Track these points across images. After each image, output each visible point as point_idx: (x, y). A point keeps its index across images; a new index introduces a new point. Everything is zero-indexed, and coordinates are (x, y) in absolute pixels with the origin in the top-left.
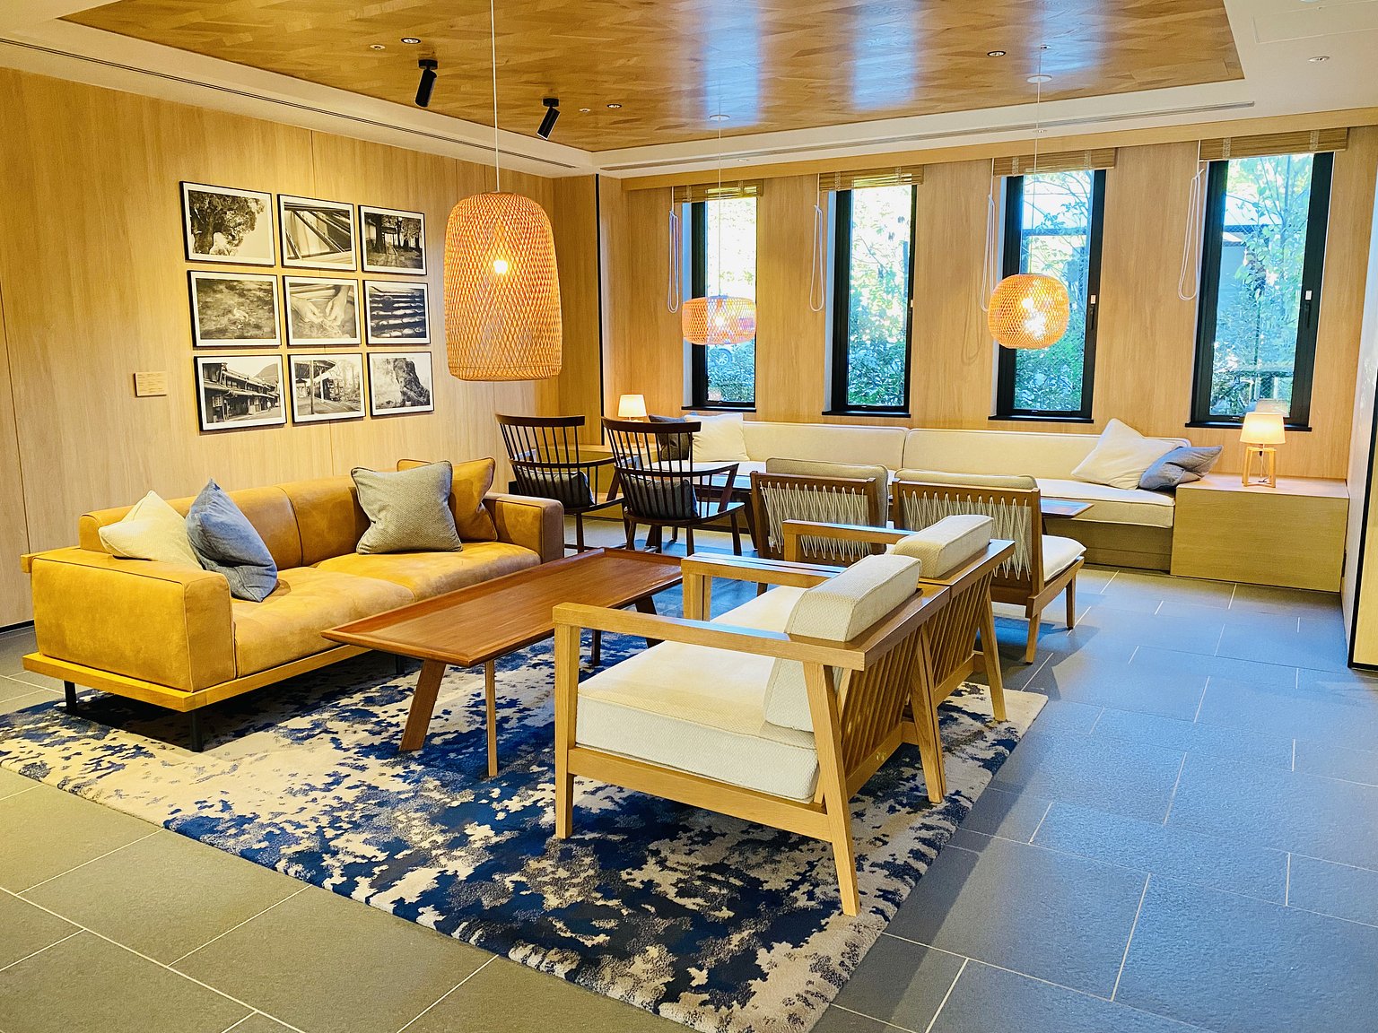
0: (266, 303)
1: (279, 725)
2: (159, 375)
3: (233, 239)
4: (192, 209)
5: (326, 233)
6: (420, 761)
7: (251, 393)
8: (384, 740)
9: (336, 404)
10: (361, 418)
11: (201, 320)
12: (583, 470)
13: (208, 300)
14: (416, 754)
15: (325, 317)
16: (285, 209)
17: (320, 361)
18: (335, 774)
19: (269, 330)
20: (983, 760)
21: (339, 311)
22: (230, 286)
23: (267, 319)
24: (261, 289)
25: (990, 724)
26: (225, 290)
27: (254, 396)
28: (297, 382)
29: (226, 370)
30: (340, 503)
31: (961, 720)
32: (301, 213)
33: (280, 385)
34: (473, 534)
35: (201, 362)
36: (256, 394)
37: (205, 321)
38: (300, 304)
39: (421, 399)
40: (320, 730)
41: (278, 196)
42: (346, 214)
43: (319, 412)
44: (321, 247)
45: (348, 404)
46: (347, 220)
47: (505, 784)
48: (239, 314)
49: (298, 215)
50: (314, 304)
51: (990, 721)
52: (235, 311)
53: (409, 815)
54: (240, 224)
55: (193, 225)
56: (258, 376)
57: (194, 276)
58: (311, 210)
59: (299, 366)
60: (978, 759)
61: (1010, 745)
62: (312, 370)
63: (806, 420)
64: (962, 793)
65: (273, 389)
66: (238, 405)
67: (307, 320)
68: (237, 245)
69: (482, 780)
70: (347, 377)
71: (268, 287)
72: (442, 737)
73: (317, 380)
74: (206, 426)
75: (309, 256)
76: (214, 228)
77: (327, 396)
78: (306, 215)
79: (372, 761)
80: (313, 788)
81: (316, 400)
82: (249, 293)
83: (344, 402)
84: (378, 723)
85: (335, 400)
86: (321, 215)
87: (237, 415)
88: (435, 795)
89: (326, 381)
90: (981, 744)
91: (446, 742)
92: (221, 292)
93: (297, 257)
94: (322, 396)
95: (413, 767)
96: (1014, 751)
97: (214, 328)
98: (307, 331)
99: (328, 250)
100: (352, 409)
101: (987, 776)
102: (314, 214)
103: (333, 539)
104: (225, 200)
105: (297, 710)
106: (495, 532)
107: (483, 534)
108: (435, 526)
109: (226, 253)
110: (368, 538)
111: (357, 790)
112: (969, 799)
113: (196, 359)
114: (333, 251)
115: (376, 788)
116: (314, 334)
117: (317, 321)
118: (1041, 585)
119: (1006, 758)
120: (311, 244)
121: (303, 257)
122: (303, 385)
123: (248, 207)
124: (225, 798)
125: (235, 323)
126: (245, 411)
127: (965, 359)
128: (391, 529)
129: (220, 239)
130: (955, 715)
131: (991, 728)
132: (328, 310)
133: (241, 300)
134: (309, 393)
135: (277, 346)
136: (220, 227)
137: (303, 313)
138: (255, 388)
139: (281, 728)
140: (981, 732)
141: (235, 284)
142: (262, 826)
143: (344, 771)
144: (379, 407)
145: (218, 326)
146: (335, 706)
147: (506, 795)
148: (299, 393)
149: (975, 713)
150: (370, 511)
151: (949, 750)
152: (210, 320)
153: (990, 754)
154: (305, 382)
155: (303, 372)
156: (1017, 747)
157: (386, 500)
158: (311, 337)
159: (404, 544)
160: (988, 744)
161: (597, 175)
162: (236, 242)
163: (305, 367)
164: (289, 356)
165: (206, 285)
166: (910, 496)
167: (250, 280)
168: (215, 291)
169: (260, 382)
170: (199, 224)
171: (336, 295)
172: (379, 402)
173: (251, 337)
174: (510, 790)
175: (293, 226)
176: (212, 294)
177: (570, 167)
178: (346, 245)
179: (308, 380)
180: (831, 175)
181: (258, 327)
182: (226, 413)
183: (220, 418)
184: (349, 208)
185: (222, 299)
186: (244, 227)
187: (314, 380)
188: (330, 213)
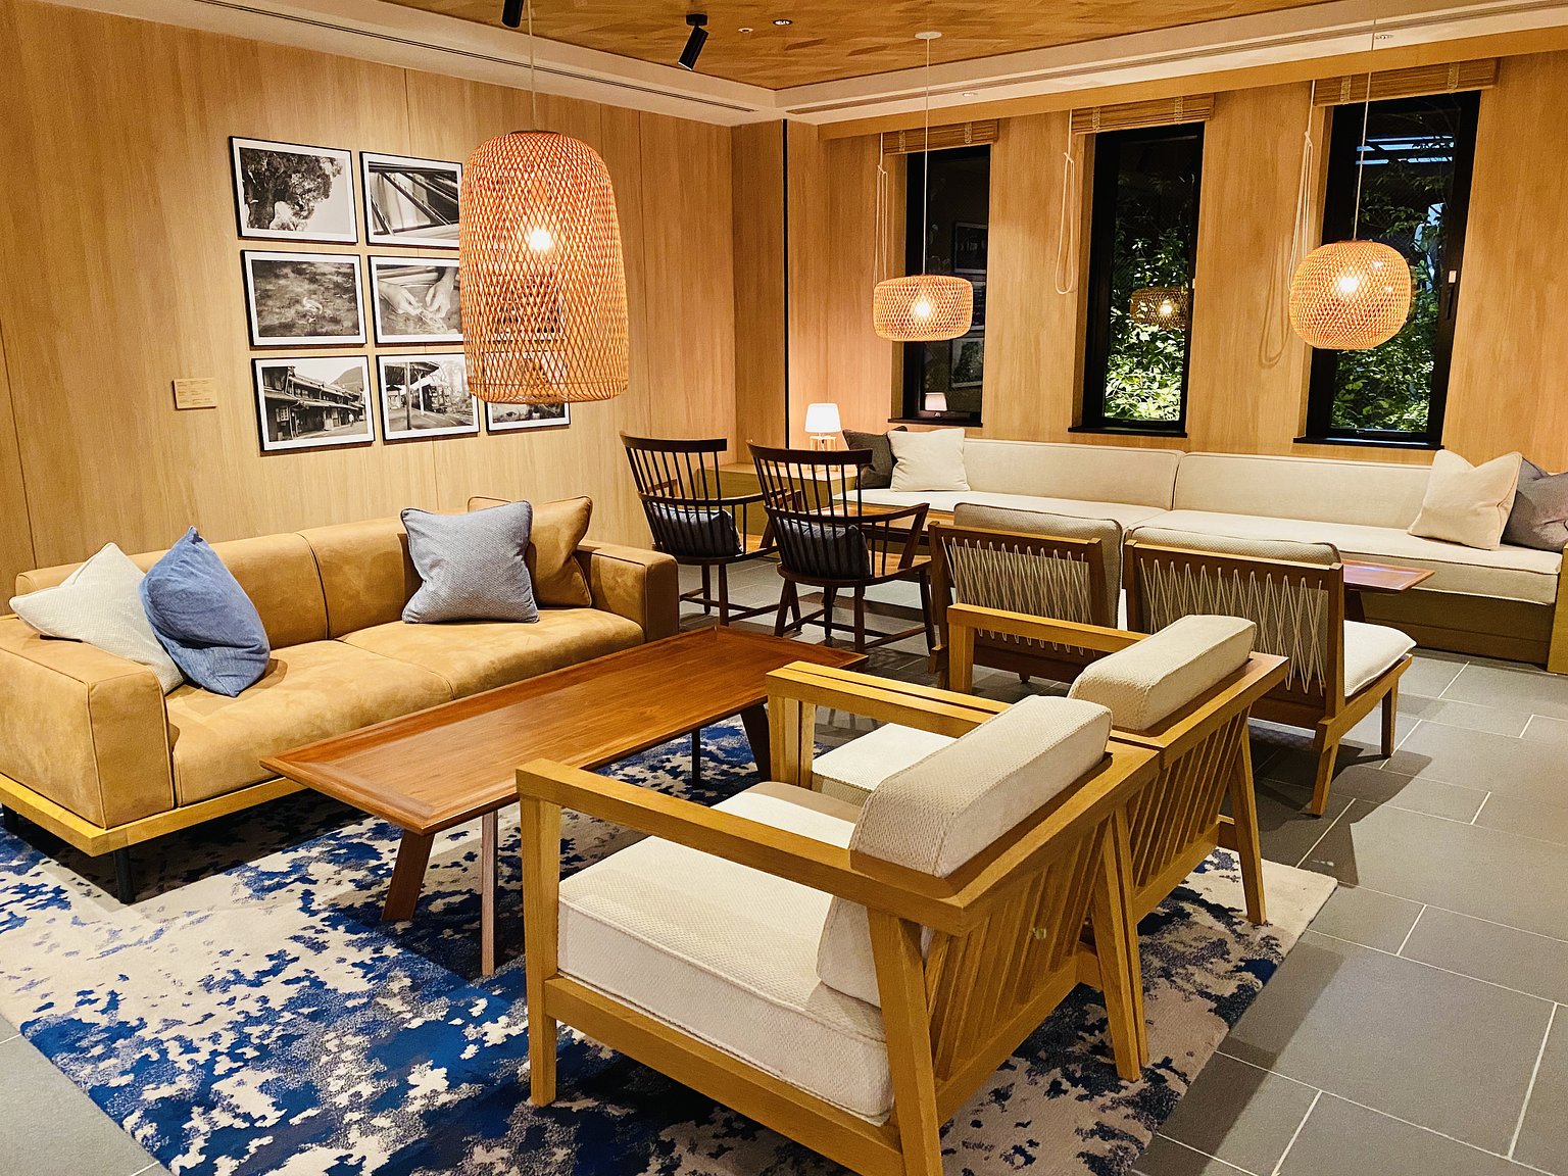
0: (346, 291)
1: (249, 864)
2: (205, 382)
3: (301, 211)
4: (244, 171)
5: (426, 201)
6: (402, 941)
7: (327, 404)
8: (370, 900)
9: (440, 416)
10: (475, 434)
11: (259, 314)
12: (728, 510)
13: (269, 287)
14: (399, 927)
15: (425, 306)
16: (370, 171)
17: (417, 363)
18: (281, 954)
19: (350, 324)
20: (1218, 999)
21: (443, 298)
22: (298, 268)
23: (348, 310)
24: (338, 273)
25: (1238, 928)
26: (291, 275)
27: (331, 407)
28: (388, 389)
29: (294, 376)
30: (384, 554)
31: (1196, 918)
32: (392, 176)
33: (366, 393)
34: (555, 598)
35: (259, 365)
36: (334, 404)
37: (264, 313)
38: (391, 291)
39: (554, 410)
40: (295, 876)
41: (361, 153)
42: (452, 176)
43: (419, 427)
44: (418, 219)
45: (457, 416)
46: (454, 184)
47: (497, 992)
48: (309, 305)
49: (389, 179)
50: (410, 291)
51: (1240, 923)
52: (305, 301)
53: (344, 1039)
54: (309, 190)
55: (246, 193)
56: (336, 383)
57: (249, 257)
58: (404, 171)
59: (390, 370)
60: (1209, 996)
61: (1263, 969)
62: (408, 375)
63: (1047, 438)
64: (1173, 1064)
65: (356, 398)
66: (311, 420)
67: (400, 312)
68: (306, 218)
69: (470, 980)
70: (455, 384)
71: (349, 271)
72: (447, 900)
73: (414, 386)
74: (268, 446)
75: (403, 230)
76: (274, 197)
77: (428, 407)
78: (399, 178)
79: (338, 937)
80: (239, 978)
81: (413, 412)
82: (323, 279)
83: (451, 414)
84: (374, 870)
85: (439, 411)
86: (419, 178)
87: (310, 431)
88: (395, 1005)
89: (426, 389)
90: (1222, 966)
91: (450, 909)
92: (286, 276)
93: (386, 232)
94: (422, 407)
95: (390, 951)
96: (1270, 981)
97: (277, 322)
98: (401, 325)
99: (429, 223)
100: (461, 423)
101: (1219, 1031)
102: (409, 177)
103: (372, 602)
104: (288, 160)
105: (282, 842)
106: (588, 595)
107: (570, 597)
108: (503, 588)
109: (292, 227)
110: (416, 604)
111: (296, 986)
112: (1183, 1076)
113: (253, 361)
114: (435, 223)
115: (323, 984)
116: (410, 330)
117: (414, 312)
118: (1340, 703)
119: (1255, 994)
120: (405, 214)
121: (395, 231)
122: (396, 393)
123: (320, 168)
124: (119, 987)
125: (305, 316)
126: (320, 427)
127: (1264, 361)
128: (444, 592)
129: (283, 210)
130: (1188, 907)
131: (1240, 936)
132: (428, 299)
133: (313, 287)
134: (405, 403)
135: (361, 345)
136: (285, 194)
137: (395, 303)
138: (333, 397)
139: (251, 869)
140: (1222, 943)
141: (304, 266)
142: (142, 1043)
143: (295, 949)
144: (497, 420)
145: (283, 321)
146: (333, 837)
147: (491, 1015)
148: (392, 402)
149: (1218, 906)
150: (421, 565)
151: (1167, 974)
152: (271, 312)
153: (1229, 989)
154: (399, 389)
155: (395, 377)
156: (1275, 975)
157: (441, 552)
158: (406, 333)
159: (463, 611)
160: (1230, 967)
161: (785, 121)
162: (305, 214)
163: (399, 370)
164: (377, 357)
165: (265, 269)
166: (1150, 566)
167: (325, 261)
168: (277, 277)
169: (340, 390)
170: (255, 190)
171: (439, 279)
172: (498, 414)
173: (326, 334)
174: (503, 1003)
175: (381, 192)
176: (273, 280)
177: (749, 111)
178: (451, 214)
179: (403, 387)
180: (1088, 112)
181: (335, 320)
182: (294, 429)
183: (287, 435)
184: (456, 168)
185: (287, 287)
186: (315, 194)
187: (411, 387)
188: (430, 174)
